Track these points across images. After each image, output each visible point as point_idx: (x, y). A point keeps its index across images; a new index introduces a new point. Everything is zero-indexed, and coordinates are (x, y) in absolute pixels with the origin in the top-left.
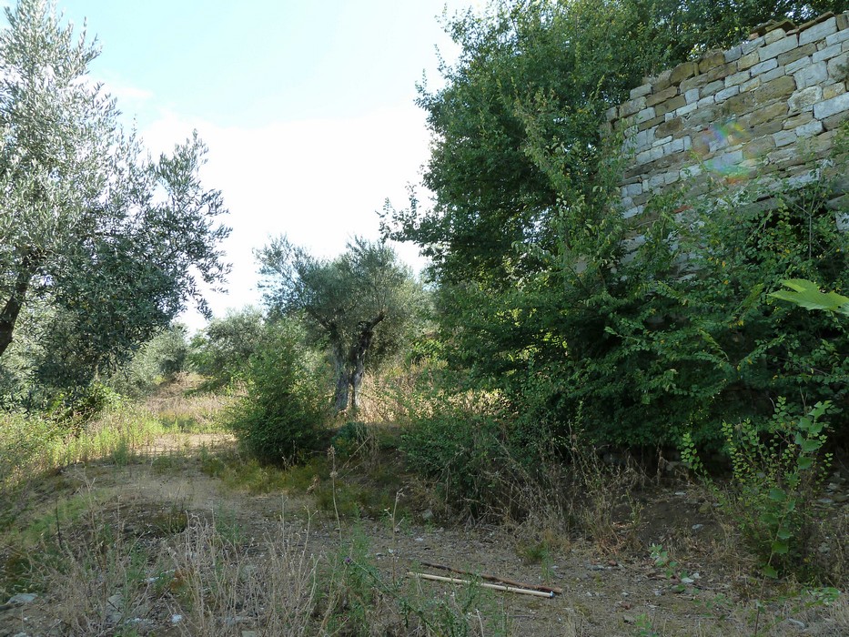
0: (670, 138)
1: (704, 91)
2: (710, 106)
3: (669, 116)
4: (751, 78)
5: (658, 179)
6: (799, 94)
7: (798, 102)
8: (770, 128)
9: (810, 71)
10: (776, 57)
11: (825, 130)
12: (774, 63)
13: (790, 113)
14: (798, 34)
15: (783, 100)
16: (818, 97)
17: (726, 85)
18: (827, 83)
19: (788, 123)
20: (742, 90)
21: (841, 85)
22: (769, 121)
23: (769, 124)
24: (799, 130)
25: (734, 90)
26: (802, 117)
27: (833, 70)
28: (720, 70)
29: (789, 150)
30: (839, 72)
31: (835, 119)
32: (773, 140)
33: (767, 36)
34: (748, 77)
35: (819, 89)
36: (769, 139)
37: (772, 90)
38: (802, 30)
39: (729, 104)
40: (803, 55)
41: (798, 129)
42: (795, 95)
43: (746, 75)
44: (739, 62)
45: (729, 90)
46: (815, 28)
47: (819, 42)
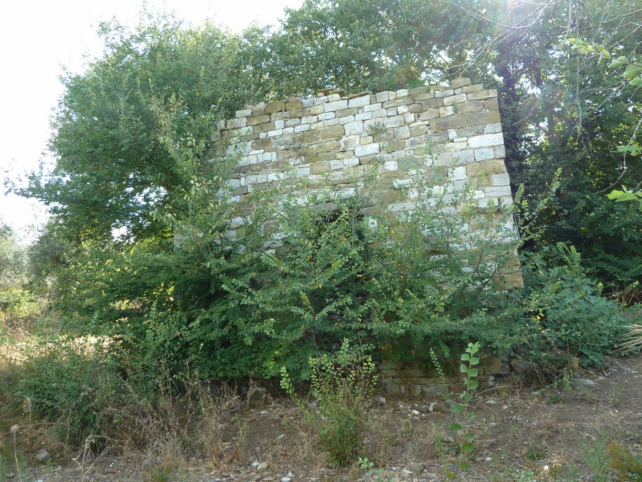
0: (262, 151)
1: (288, 123)
2: (291, 134)
3: (262, 135)
4: (318, 121)
5: (252, 179)
6: (347, 139)
7: (346, 143)
8: (328, 156)
9: (354, 126)
10: (334, 112)
11: (360, 164)
12: (333, 115)
13: (341, 149)
14: (348, 100)
15: (336, 140)
16: (357, 143)
17: (303, 122)
18: (363, 135)
19: (339, 156)
20: (312, 128)
21: (371, 138)
22: (327, 152)
23: (328, 154)
24: (346, 161)
25: (307, 127)
26: (348, 153)
27: (367, 128)
28: (299, 112)
29: (339, 173)
30: (370, 130)
31: (366, 158)
32: (330, 165)
33: (330, 96)
34: (316, 120)
35: (358, 138)
36: (328, 164)
37: (331, 132)
38: (350, 98)
39: (304, 136)
40: (349, 114)
41: (344, 160)
42: (344, 138)
43: (315, 118)
44: (312, 109)
45: (303, 126)
46: (358, 99)
47: (360, 108)
